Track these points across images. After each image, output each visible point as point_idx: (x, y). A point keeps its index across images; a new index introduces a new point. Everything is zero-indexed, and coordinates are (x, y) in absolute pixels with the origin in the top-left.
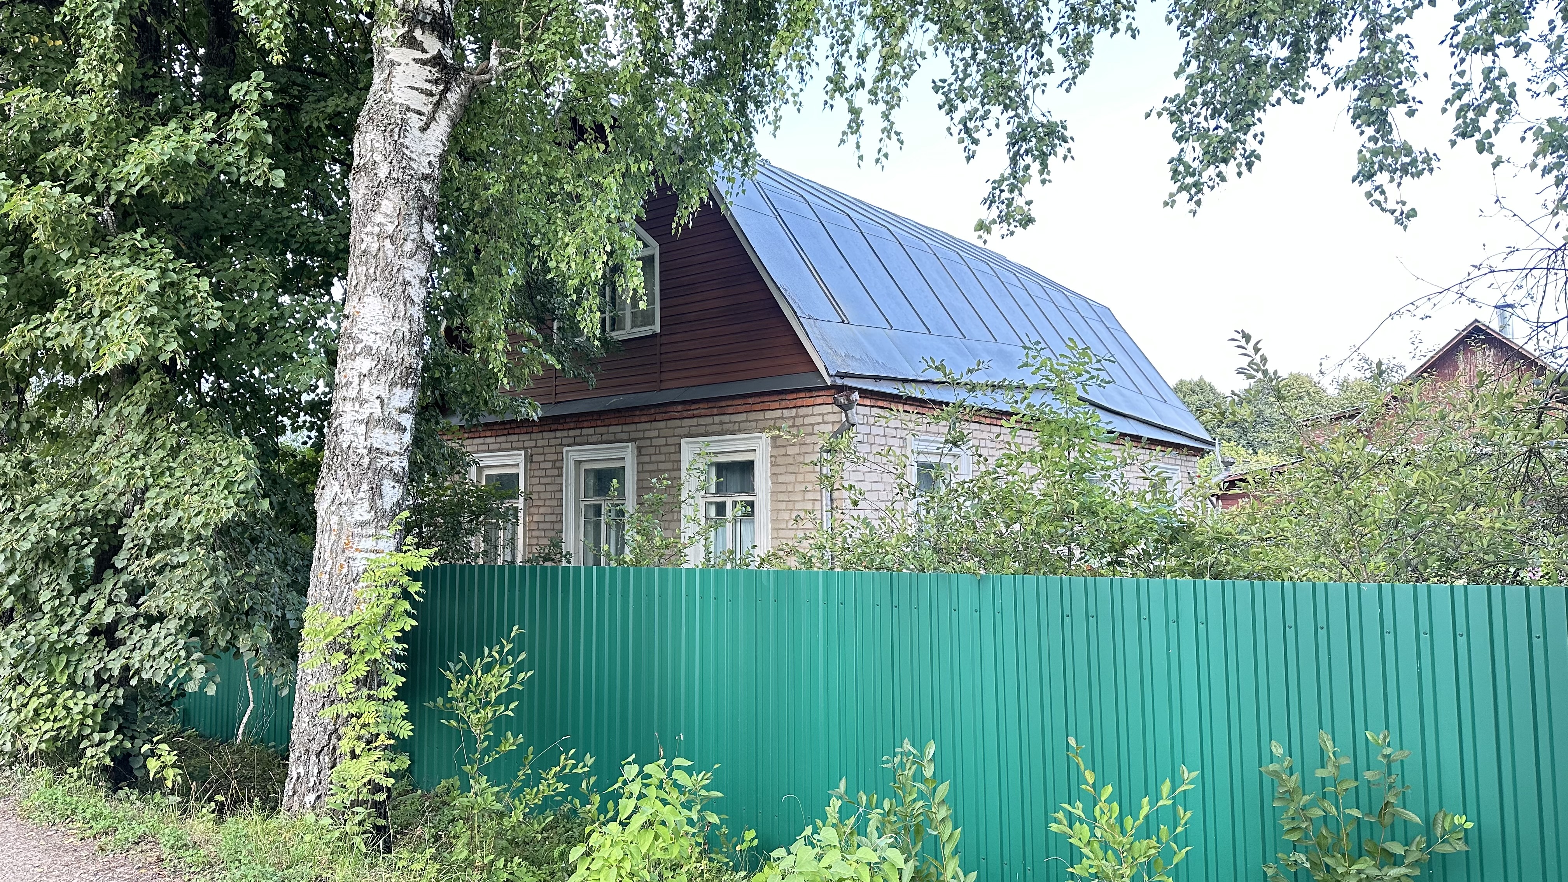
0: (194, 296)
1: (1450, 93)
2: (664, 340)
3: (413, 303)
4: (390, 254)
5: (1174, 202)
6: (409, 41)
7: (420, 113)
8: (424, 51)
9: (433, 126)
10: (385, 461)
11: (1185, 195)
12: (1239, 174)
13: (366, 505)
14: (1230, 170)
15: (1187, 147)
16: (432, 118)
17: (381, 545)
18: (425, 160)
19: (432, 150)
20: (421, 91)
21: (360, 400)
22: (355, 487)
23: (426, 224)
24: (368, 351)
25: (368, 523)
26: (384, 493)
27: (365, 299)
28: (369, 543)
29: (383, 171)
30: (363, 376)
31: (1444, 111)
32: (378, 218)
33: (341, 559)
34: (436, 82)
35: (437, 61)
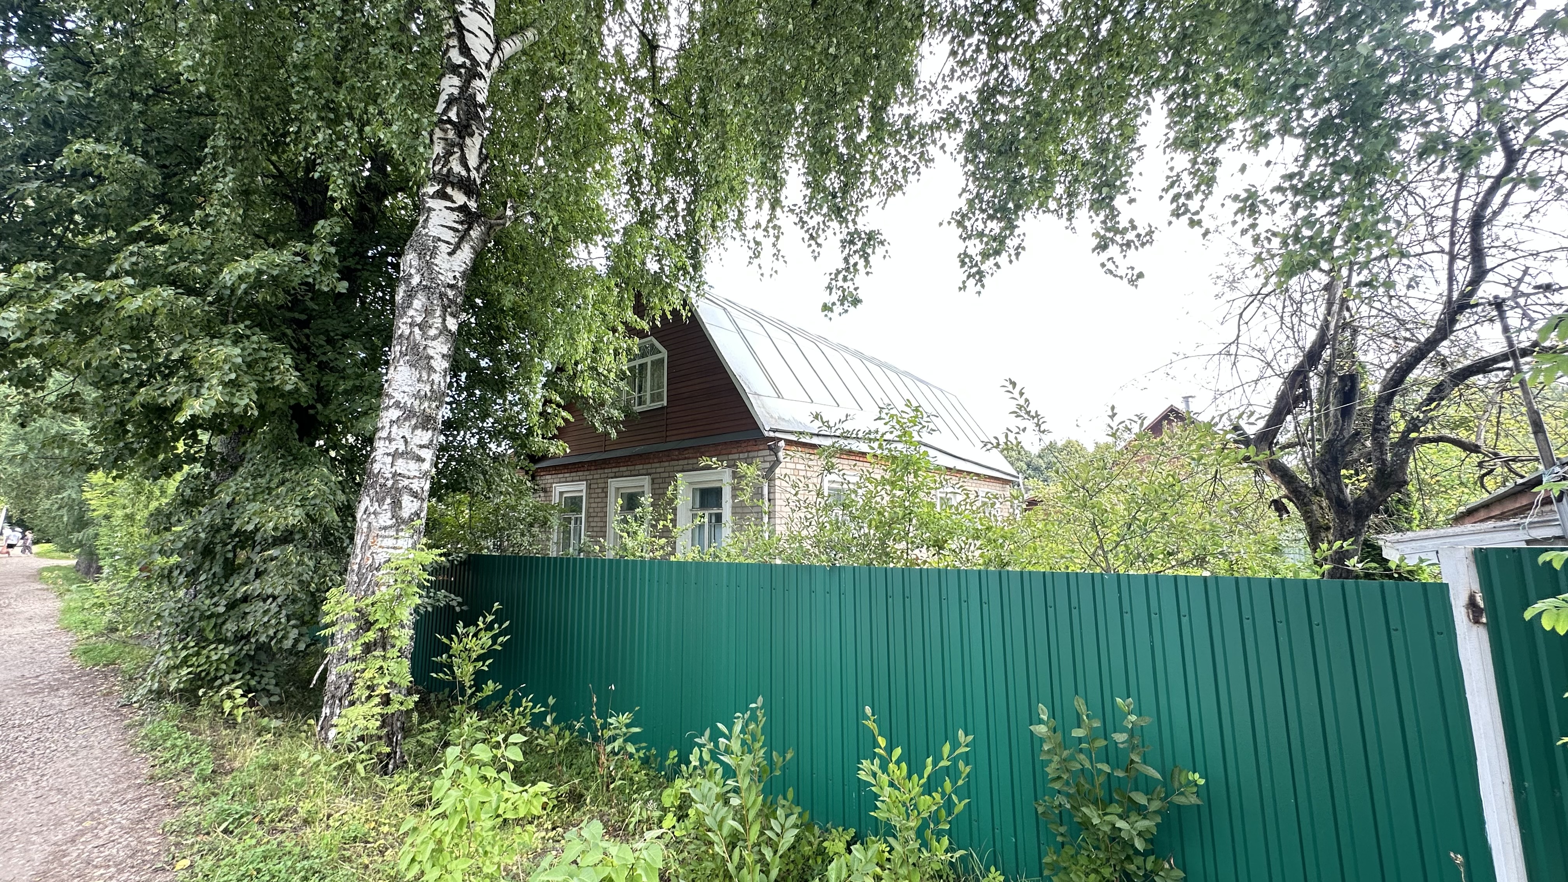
0: (278, 367)
1: (1166, 184)
2: (669, 410)
3: (435, 371)
4: (418, 337)
5: (965, 287)
6: (442, 195)
7: (448, 243)
8: (453, 202)
9: (459, 252)
10: (406, 482)
11: (972, 281)
12: (1011, 262)
13: (389, 515)
14: (1003, 259)
15: (970, 243)
16: (458, 246)
17: (401, 543)
18: (450, 275)
19: (456, 268)
20: (451, 228)
21: (389, 439)
22: (381, 501)
23: (448, 318)
24: (397, 405)
25: (391, 527)
26: (403, 505)
27: (399, 368)
28: (390, 542)
29: (415, 280)
30: (392, 422)
31: (1161, 197)
32: (411, 312)
33: (368, 554)
34: (461, 223)
35: (463, 209)
